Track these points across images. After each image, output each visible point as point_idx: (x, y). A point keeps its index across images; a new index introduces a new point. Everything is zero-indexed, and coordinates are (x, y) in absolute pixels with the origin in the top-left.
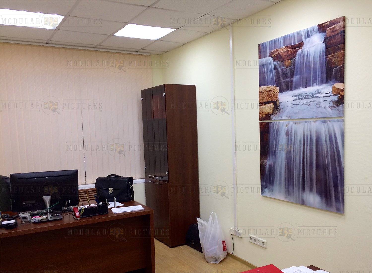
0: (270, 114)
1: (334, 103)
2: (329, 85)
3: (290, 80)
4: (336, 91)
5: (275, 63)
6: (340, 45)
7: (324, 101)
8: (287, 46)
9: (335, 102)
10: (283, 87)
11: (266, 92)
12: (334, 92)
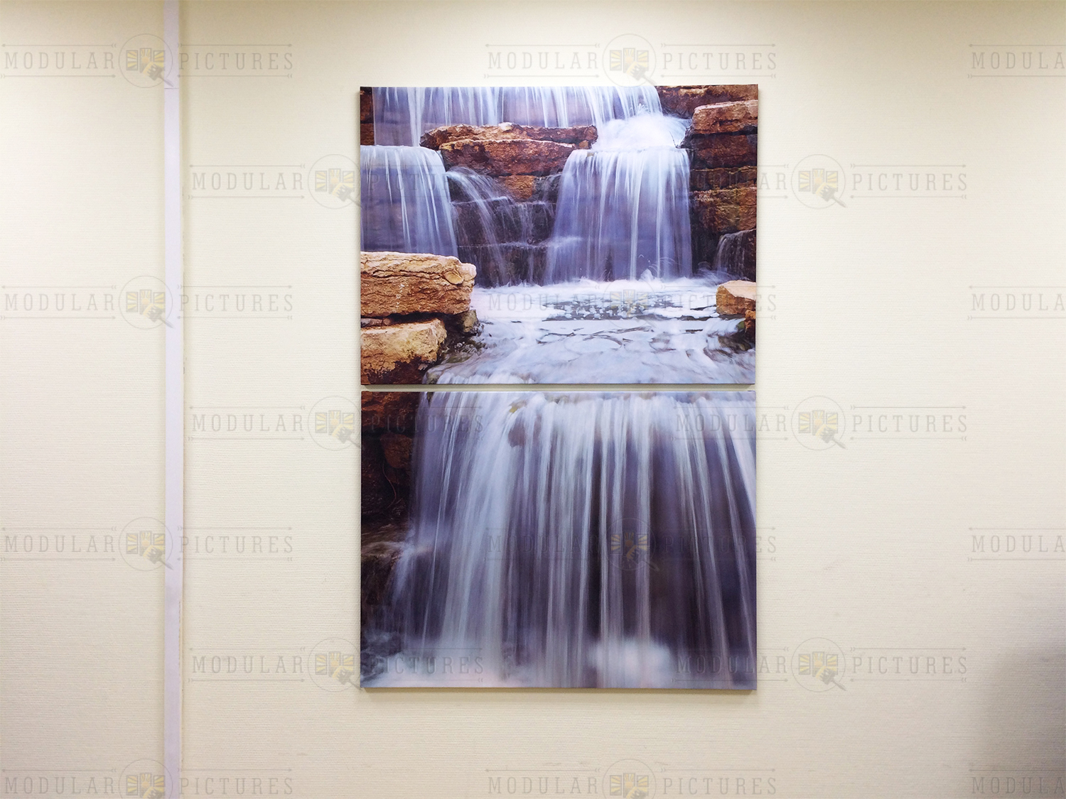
0: (426, 362)
1: (725, 340)
2: (705, 284)
3: (534, 247)
4: (731, 305)
5: (455, 175)
6: (745, 168)
7: (687, 331)
8: (516, 127)
9: (727, 338)
10: (497, 267)
11: (405, 275)
12: (723, 307)
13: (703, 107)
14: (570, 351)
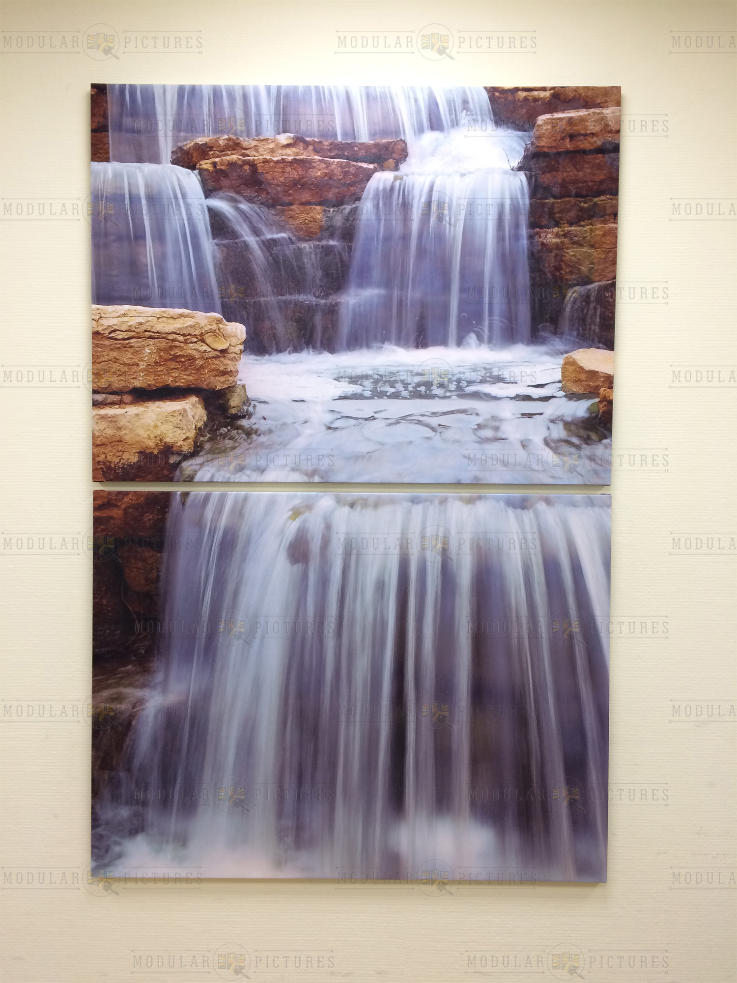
0: (179, 453)
1: (573, 428)
2: (547, 353)
3: (323, 302)
4: (580, 381)
5: (219, 204)
6: (602, 198)
7: (523, 415)
8: (299, 141)
9: (575, 425)
10: (273, 328)
11: (151, 337)
12: (570, 385)
13: (548, 116)
14: (368, 439)
